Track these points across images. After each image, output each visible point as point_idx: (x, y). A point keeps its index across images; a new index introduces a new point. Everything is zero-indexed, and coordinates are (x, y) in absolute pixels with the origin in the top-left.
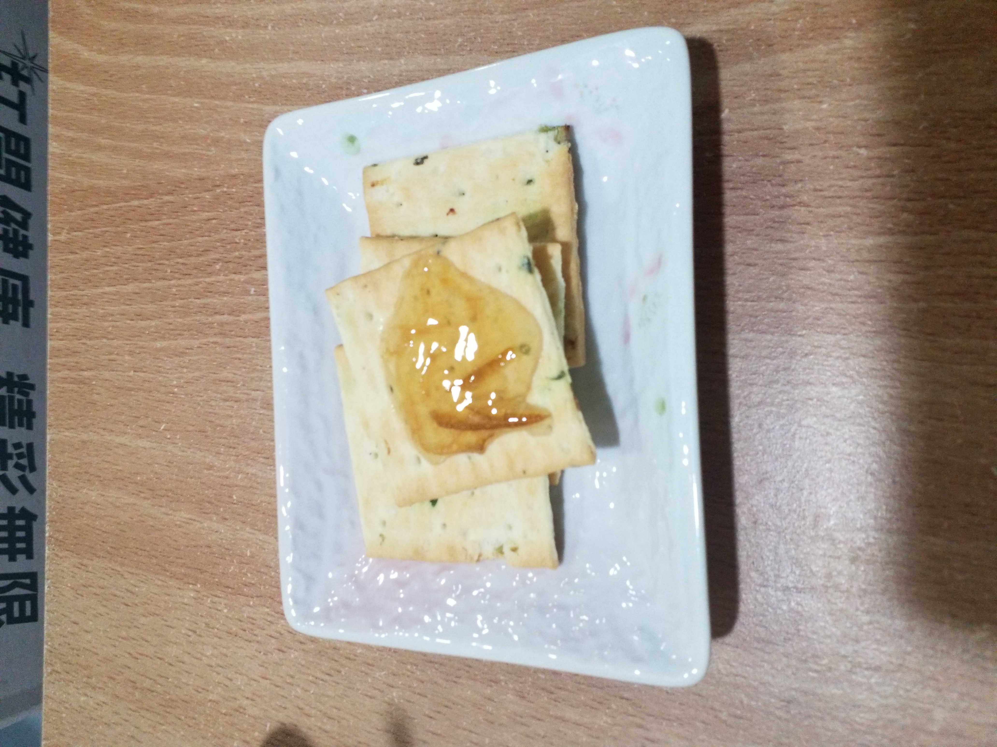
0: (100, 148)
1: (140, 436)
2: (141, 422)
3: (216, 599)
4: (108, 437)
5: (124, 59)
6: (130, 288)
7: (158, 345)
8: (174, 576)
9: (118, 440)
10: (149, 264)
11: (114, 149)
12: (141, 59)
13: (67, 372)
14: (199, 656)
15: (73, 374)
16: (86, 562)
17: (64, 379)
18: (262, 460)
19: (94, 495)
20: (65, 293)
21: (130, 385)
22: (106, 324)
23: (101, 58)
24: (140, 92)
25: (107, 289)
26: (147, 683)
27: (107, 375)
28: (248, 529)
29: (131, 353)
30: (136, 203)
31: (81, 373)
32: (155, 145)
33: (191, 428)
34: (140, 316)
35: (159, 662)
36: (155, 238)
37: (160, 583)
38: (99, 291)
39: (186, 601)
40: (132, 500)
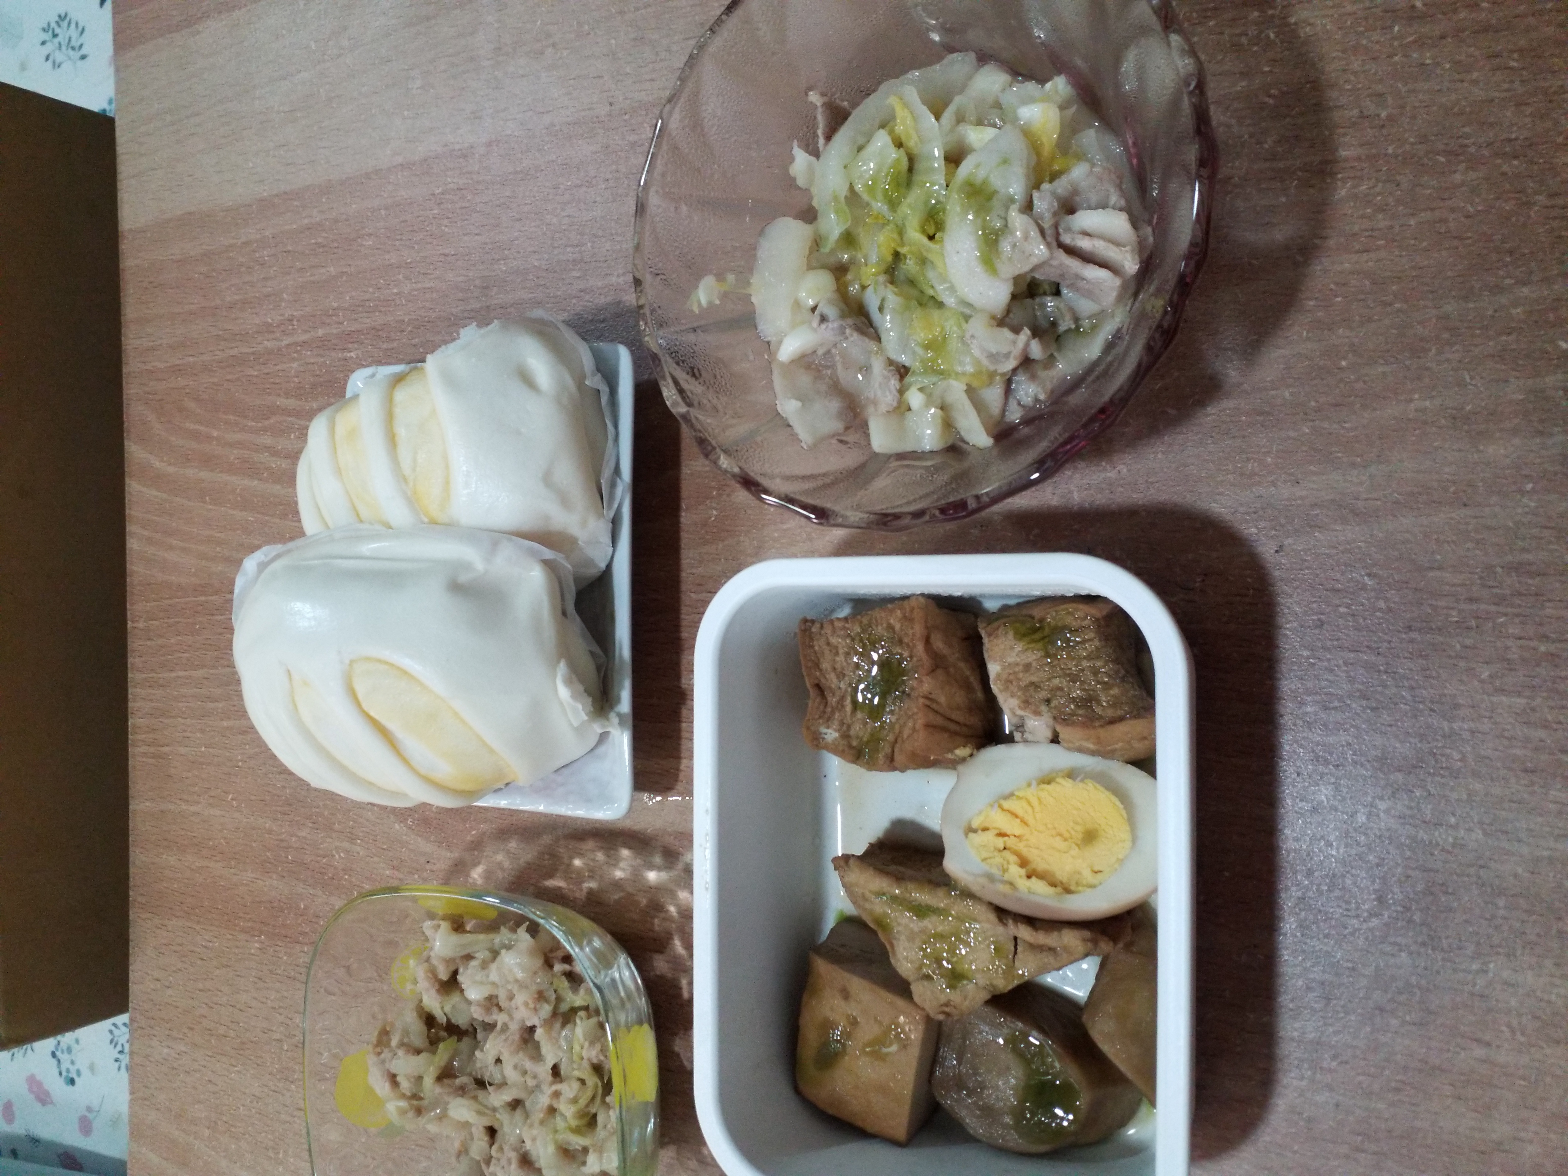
0: (171, 548)
1: (211, 805)
2: (212, 793)
3: (278, 948)
4: (184, 806)
5: (191, 472)
6: (200, 673)
7: (225, 724)
8: (243, 931)
9: (192, 809)
10: (216, 653)
11: (184, 550)
12: (204, 474)
13: (147, 748)
14: (264, 1000)
15: (152, 750)
16: (166, 922)
17: (145, 754)
18: (311, 825)
19: (172, 860)
20: (144, 676)
21: (202, 760)
22: (181, 705)
23: (171, 470)
24: (205, 502)
25: (181, 673)
26: (222, 1030)
27: (182, 750)
28: (301, 885)
29: (202, 731)
30: (203, 598)
31: (160, 749)
32: (218, 549)
33: (253, 798)
34: (210, 699)
35: (231, 1009)
36: (220, 630)
37: (230, 937)
38: (174, 674)
39: (253, 951)
40: (206, 863)
